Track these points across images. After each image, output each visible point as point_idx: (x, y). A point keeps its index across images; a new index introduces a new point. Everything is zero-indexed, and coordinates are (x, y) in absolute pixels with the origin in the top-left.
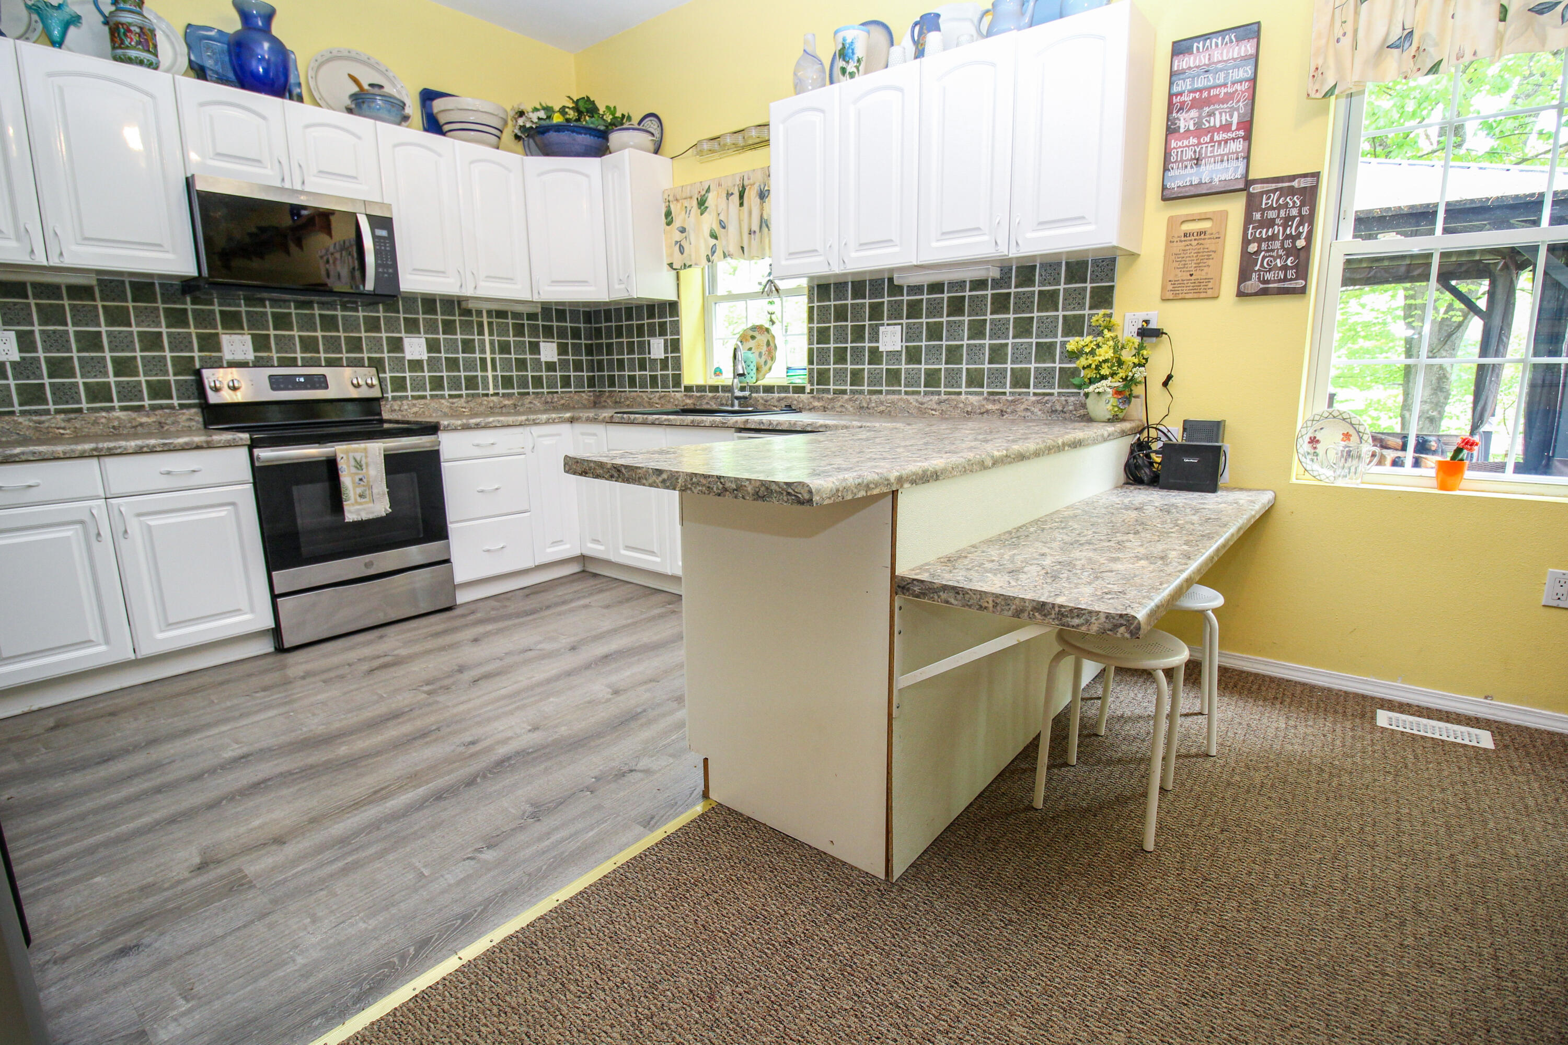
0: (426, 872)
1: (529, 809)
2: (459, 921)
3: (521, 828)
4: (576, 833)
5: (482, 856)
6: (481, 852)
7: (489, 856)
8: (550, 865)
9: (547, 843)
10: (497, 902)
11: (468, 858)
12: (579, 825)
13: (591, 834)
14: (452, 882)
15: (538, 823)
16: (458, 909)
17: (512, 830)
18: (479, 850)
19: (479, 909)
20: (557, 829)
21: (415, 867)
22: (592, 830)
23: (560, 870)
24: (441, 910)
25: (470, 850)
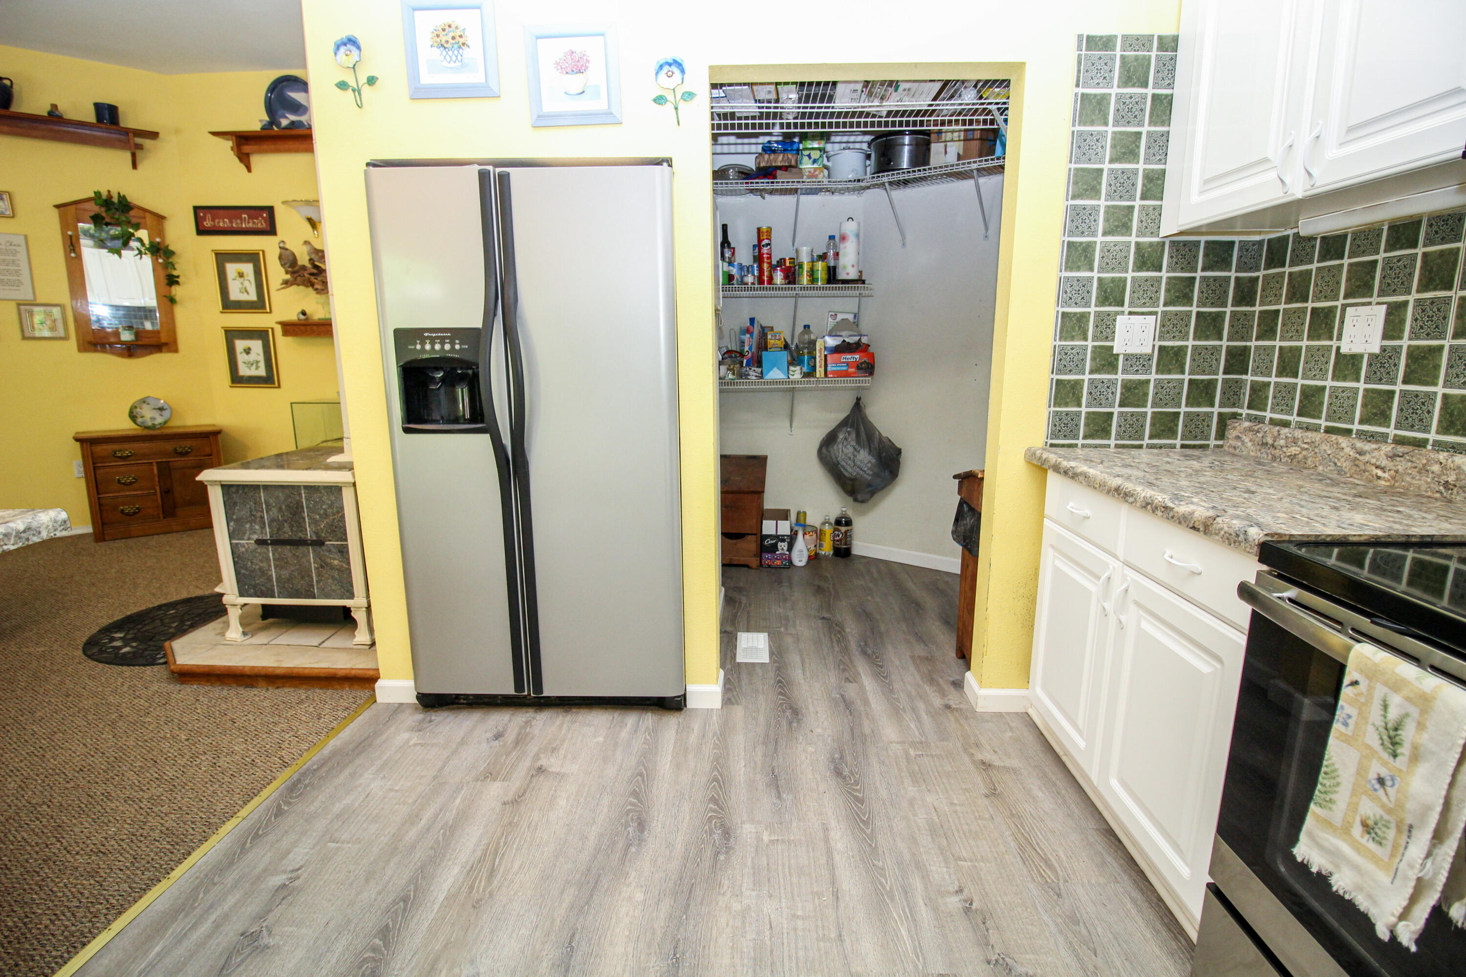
0: (332, 845)
1: (266, 940)
2: (260, 832)
3: (261, 916)
4: (179, 942)
5: (284, 877)
6: (291, 878)
7: (278, 880)
8: (195, 900)
9: (213, 917)
10: (235, 854)
11: (299, 869)
12: (180, 951)
13: (157, 949)
14: (296, 849)
15: (241, 930)
16: (271, 837)
17: (270, 911)
18: (292, 880)
19: (248, 845)
20: (209, 937)
21: (349, 842)
22: (158, 954)
23: (180, 902)
24: (286, 832)
25: (305, 875)
